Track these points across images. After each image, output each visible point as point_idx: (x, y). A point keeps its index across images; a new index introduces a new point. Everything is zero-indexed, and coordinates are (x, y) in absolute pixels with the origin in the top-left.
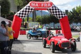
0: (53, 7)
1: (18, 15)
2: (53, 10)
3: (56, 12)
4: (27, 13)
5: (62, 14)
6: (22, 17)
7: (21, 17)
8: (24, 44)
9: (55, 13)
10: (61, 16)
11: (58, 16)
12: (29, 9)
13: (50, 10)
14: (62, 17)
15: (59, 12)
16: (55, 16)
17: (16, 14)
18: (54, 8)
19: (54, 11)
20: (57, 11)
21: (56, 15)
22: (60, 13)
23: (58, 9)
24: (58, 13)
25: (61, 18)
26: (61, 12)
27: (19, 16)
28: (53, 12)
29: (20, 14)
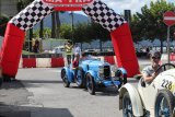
0: (95, 3)
1: (16, 23)
2: (95, 9)
3: (102, 15)
4: (36, 18)
5: (116, 20)
6: (25, 26)
7: (22, 28)
8: (30, 90)
9: (100, 18)
10: (113, 23)
11: (107, 23)
12: (41, 9)
13: (89, 9)
14: (117, 25)
15: (109, 14)
16: (101, 23)
17: (11, 22)
18: (98, 6)
19: (99, 12)
20: (105, 11)
21: (103, 21)
22: (112, 17)
23: (107, 9)
24: (106, 17)
25: (114, 28)
26: (114, 14)
27: (19, 25)
28: (96, 15)
29: (20, 20)
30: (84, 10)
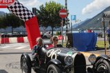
0: (15, 4)
2: (15, 7)
3: (20, 11)
5: (28, 14)
10: (27, 16)
11: (23, 16)
13: (11, 7)
14: (29, 18)
15: (24, 11)
16: (19, 16)
18: (17, 5)
19: (18, 9)
20: (22, 9)
21: (21, 15)
22: (26, 12)
23: (23, 7)
24: (22, 13)
25: (27, 20)
26: (28, 11)
28: (16, 11)
30: (8, 8)
